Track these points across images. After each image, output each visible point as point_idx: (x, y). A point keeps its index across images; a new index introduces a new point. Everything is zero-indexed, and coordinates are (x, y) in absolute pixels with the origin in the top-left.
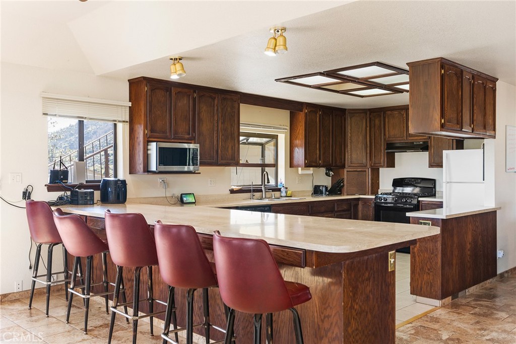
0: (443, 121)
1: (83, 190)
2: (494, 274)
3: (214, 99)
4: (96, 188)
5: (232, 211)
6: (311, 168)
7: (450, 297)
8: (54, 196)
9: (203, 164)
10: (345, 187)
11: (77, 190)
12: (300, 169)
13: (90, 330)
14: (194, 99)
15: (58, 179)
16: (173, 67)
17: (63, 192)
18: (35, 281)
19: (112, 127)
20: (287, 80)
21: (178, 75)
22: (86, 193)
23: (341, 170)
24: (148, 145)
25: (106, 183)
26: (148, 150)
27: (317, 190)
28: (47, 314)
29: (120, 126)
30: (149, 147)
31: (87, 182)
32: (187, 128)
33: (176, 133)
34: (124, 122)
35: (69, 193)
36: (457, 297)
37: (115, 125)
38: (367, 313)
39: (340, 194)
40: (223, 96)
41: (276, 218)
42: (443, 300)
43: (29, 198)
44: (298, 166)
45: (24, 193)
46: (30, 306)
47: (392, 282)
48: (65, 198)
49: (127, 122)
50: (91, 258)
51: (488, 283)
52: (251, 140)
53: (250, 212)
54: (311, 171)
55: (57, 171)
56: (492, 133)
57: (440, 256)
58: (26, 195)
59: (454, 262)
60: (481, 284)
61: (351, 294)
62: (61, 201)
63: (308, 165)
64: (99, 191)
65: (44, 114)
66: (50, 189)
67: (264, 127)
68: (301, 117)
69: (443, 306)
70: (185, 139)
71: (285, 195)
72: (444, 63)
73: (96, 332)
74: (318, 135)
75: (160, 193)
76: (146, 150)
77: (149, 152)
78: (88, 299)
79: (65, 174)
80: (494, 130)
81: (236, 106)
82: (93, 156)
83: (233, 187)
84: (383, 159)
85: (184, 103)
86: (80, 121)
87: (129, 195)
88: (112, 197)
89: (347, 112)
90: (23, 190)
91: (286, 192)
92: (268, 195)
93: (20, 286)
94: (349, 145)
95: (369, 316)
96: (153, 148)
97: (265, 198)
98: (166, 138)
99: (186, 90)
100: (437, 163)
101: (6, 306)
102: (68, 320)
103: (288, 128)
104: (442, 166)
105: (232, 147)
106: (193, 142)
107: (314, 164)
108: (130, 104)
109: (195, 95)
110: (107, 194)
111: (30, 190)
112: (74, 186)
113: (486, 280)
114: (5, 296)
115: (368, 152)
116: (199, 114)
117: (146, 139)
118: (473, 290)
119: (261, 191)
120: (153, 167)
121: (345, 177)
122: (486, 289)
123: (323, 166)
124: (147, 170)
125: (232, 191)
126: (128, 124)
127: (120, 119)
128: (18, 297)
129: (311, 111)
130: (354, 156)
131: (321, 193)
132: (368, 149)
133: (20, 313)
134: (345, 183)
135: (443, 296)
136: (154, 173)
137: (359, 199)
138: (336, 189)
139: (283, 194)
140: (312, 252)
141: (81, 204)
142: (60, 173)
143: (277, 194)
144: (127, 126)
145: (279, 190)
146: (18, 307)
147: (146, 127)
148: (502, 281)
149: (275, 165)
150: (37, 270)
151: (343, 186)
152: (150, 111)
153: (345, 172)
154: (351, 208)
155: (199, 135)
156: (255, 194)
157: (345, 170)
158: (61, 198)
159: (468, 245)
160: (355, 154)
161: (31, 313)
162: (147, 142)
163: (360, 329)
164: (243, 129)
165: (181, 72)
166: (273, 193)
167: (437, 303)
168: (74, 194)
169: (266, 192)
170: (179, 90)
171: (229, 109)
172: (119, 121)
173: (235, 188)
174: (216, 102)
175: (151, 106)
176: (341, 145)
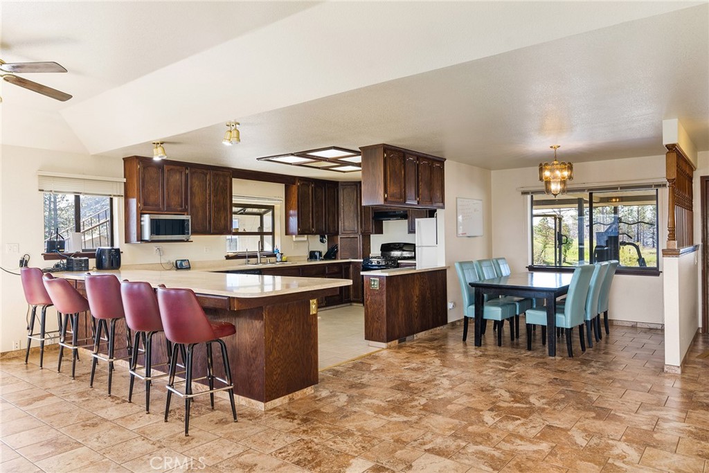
0: (386, 196)
1: (78, 258)
2: (445, 322)
3: (206, 175)
4: (92, 256)
5: (228, 275)
6: (306, 236)
7: (397, 341)
8: (51, 264)
9: (195, 232)
10: (339, 252)
11: (73, 258)
12: (294, 236)
13: (78, 377)
14: (187, 176)
15: (54, 248)
16: (155, 150)
17: (59, 261)
18: (30, 339)
19: (109, 200)
20: (267, 159)
21: (160, 157)
22: (81, 261)
23: (335, 237)
24: (141, 217)
25: (102, 251)
26: (141, 221)
27: (312, 255)
28: (41, 366)
29: (115, 200)
30: (142, 219)
31: (83, 250)
32: (180, 201)
33: (169, 206)
34: (119, 196)
35: (65, 261)
36: (404, 340)
37: (111, 199)
38: (289, 345)
39: (335, 259)
40: (215, 172)
41: (274, 279)
42: (389, 343)
43: (26, 265)
44: (292, 234)
45: (21, 262)
46: (26, 361)
47: (314, 323)
48: (62, 266)
49: (122, 196)
50: (77, 315)
51: (438, 330)
52: (249, 210)
53: (246, 275)
54: (305, 238)
55: (54, 242)
56: (441, 204)
57: (385, 306)
58: (23, 263)
59: (400, 311)
60: (430, 331)
61: (272, 331)
62: (57, 268)
63: (301, 233)
64: (95, 259)
65: (40, 190)
66: (46, 257)
67: (258, 198)
68: (294, 189)
69: (389, 348)
70: (178, 211)
71: (280, 260)
72: (386, 148)
73: (83, 378)
74: (311, 205)
75: (155, 259)
76: (139, 221)
77: (142, 223)
78: (77, 349)
79: (62, 244)
80: (443, 201)
81: (228, 180)
82: (99, 225)
83: (229, 254)
84: (371, 226)
85: (176, 178)
86: (76, 196)
87: (123, 262)
88: (106, 264)
89: (340, 184)
90: (20, 259)
91: (281, 258)
92: (263, 260)
93: (18, 346)
94: (342, 214)
95: (291, 348)
96: (146, 219)
97: (261, 263)
98: (159, 210)
99: (178, 167)
100: (412, 230)
101: (5, 362)
102: (59, 370)
103: (284, 199)
104: (415, 232)
105: (225, 218)
106: (186, 213)
107: (307, 232)
108: (125, 180)
109: (187, 172)
110: (102, 261)
111: (27, 258)
112: (70, 255)
113: (436, 327)
114: (3, 354)
115: (359, 220)
116: (191, 188)
117: (140, 212)
118: (421, 335)
119: (256, 257)
120: (147, 236)
121: (339, 243)
122: (435, 334)
123: (316, 234)
124: (140, 238)
125: (228, 258)
126: (123, 198)
127: (115, 194)
128: (16, 355)
129: (303, 184)
130: (346, 224)
131: (316, 258)
132: (359, 218)
133: (17, 367)
134: (339, 249)
135: (388, 340)
136: (147, 241)
137: (350, 263)
138: (331, 254)
139: (279, 259)
140: (234, 298)
141: (77, 271)
142: (57, 243)
143: (273, 259)
144: (122, 200)
145: (275, 256)
146: (15, 362)
147: (138, 201)
148: (452, 329)
149: (272, 233)
150: (32, 329)
151: (337, 251)
152: (143, 186)
153: (339, 238)
154: (342, 270)
155: (192, 206)
156: (249, 259)
157: (339, 237)
158: (57, 266)
159: (415, 297)
160: (348, 223)
161: (27, 367)
162: (140, 214)
163: (282, 357)
164: (235, 201)
165: (162, 155)
166: (268, 258)
167: (384, 345)
168: (69, 262)
169: (261, 257)
170: (172, 167)
171: (221, 184)
172: (114, 196)
173: (230, 254)
174: (208, 177)
175: (143, 182)
176: (334, 214)
